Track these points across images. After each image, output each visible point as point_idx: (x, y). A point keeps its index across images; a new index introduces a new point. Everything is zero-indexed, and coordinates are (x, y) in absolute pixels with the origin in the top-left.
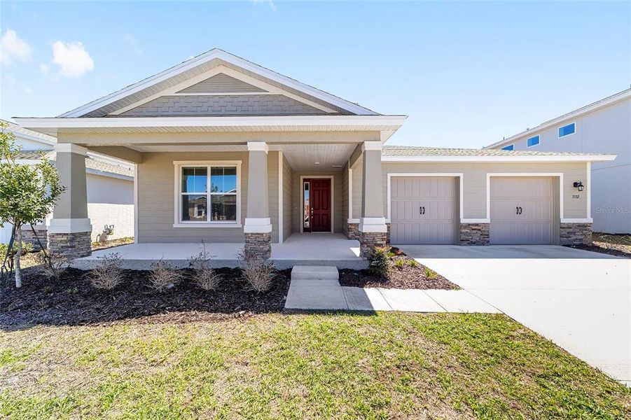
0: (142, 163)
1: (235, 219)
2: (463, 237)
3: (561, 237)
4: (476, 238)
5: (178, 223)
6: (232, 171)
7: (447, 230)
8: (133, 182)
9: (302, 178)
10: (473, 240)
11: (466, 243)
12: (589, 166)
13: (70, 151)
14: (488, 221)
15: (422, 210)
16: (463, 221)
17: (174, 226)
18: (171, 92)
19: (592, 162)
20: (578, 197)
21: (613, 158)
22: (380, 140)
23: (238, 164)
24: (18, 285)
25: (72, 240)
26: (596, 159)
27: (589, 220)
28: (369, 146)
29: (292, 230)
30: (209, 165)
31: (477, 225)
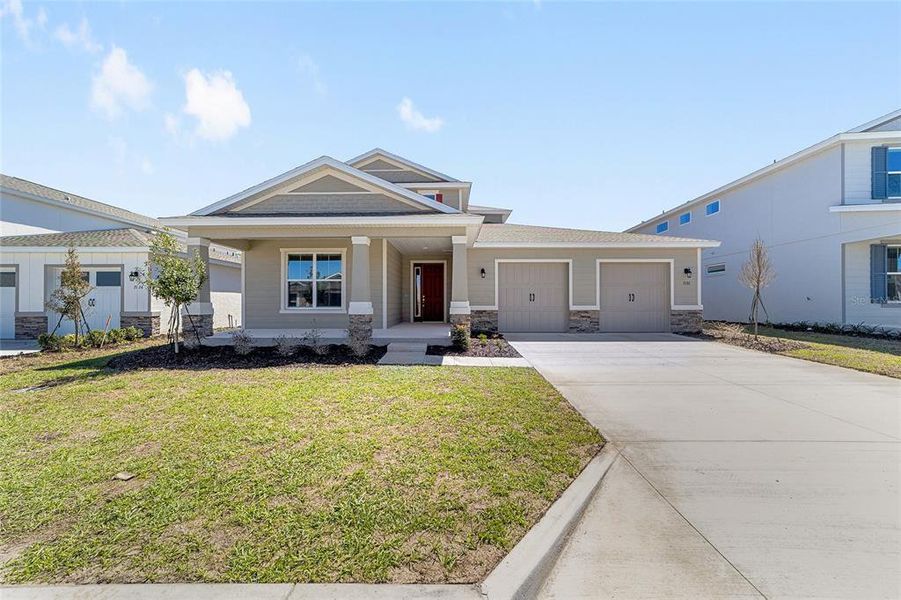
0: (249, 249)
1: (340, 305)
2: (573, 324)
3: (672, 324)
4: (586, 325)
5: (285, 309)
6: (338, 258)
7: (558, 318)
8: (240, 269)
9: (412, 262)
10: (583, 328)
11: (575, 330)
12: (699, 252)
13: (199, 244)
14: (597, 307)
15: (532, 297)
16: (573, 308)
17: (281, 312)
18: (285, 191)
19: (702, 249)
20: (688, 283)
21: (718, 244)
22: (465, 235)
23: (343, 251)
24: (177, 351)
25: (201, 321)
26: (706, 246)
27: (700, 307)
28: (456, 240)
29: (400, 319)
30: (315, 252)
31: (586, 312)
